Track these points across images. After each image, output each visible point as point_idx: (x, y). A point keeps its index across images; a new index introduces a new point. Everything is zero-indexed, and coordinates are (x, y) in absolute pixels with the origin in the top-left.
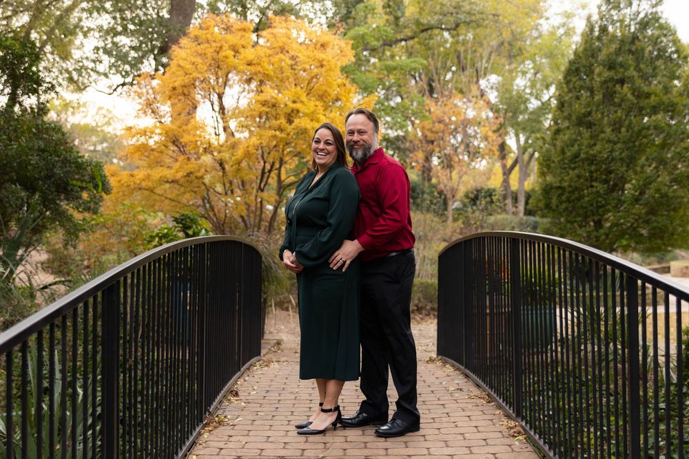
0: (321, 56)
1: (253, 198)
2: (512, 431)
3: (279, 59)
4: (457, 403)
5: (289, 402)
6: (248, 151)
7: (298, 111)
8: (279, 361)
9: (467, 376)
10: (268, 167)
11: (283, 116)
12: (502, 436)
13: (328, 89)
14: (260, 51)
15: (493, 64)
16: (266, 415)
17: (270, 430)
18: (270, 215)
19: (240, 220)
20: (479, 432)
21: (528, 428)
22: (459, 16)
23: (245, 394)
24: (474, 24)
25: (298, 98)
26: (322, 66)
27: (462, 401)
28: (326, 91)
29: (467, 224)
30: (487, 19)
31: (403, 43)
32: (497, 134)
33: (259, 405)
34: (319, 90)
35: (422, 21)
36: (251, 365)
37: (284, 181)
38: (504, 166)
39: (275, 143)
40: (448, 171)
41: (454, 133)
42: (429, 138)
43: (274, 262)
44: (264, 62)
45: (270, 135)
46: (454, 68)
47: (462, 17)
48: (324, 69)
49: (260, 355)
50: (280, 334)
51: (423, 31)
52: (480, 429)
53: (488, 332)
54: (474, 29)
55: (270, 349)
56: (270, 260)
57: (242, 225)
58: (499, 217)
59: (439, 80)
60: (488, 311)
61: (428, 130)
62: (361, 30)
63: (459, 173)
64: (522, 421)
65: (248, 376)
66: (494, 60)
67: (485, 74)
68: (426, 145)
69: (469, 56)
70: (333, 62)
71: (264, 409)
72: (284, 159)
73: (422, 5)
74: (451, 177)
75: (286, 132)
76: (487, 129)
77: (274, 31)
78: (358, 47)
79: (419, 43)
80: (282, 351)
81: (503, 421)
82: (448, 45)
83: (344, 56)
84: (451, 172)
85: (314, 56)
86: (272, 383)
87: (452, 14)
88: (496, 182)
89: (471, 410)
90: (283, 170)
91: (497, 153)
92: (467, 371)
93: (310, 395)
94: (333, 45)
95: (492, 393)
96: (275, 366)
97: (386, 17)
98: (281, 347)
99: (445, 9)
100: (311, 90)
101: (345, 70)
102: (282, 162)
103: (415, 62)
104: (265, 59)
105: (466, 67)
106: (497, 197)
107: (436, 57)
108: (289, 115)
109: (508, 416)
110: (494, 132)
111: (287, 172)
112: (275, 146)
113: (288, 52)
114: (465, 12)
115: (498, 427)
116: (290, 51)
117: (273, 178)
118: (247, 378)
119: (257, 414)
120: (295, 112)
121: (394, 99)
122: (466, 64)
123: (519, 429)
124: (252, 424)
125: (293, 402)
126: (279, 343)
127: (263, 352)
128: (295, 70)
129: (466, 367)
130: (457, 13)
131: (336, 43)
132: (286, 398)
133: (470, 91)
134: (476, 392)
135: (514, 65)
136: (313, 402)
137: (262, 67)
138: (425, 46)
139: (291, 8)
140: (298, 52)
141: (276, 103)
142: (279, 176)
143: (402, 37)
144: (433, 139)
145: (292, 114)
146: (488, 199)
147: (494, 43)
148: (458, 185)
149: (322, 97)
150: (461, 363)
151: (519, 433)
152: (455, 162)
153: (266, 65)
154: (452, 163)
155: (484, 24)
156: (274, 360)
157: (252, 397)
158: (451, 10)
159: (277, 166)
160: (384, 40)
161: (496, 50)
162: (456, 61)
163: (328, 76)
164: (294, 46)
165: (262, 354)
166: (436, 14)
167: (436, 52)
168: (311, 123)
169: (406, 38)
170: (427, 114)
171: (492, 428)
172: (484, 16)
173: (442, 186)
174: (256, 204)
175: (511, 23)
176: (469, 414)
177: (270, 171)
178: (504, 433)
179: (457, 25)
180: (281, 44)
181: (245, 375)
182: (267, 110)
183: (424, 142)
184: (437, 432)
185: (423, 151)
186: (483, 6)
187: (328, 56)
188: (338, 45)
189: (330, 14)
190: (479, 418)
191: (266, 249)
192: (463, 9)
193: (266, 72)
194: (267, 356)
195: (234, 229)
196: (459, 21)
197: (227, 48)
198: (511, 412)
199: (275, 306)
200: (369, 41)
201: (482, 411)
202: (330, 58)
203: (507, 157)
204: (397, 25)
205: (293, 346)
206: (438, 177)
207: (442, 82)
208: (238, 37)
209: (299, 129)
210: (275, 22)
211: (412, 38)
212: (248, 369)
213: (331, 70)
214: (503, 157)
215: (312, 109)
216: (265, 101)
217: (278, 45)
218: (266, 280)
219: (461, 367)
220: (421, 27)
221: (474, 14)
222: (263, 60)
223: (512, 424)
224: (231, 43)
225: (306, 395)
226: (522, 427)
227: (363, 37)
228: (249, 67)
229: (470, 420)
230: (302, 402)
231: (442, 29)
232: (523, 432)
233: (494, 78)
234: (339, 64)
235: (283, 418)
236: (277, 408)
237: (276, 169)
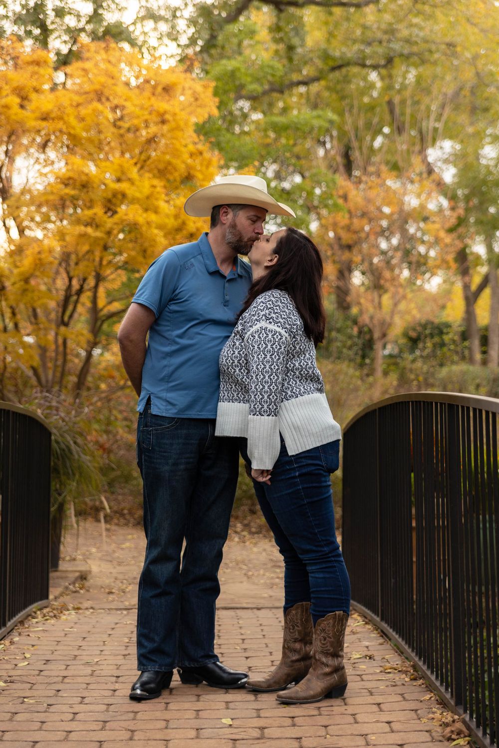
0: (162, 105)
1: (51, 336)
2: (448, 729)
3: (94, 110)
4: (362, 680)
5: (80, 680)
6: (40, 259)
7: (124, 195)
8: (78, 609)
9: (383, 634)
10: (75, 284)
11: (99, 203)
12: (429, 739)
13: (174, 161)
14: (65, 98)
15: (446, 123)
16: (38, 703)
17: (40, 729)
18: (81, 365)
19: (30, 373)
20: (393, 732)
21: (473, 725)
22: (392, 45)
23: (9, 666)
24: (415, 59)
25: (123, 173)
26: (163, 122)
27: (370, 677)
28: (169, 163)
29: (403, 380)
30: (438, 51)
31: (302, 89)
32: (454, 235)
33: (29, 686)
34: (159, 161)
35: (331, 52)
36: (30, 615)
37: (102, 310)
38: (466, 287)
39: (86, 248)
40: (376, 295)
41: (387, 234)
42: (344, 242)
43: (75, 443)
44: (68, 115)
45: (77, 233)
46: (386, 130)
47: (396, 46)
48: (165, 128)
49: (47, 597)
50: (89, 561)
51: (333, 69)
52: (395, 726)
53: (414, 559)
54: (416, 66)
55: (67, 588)
56: (69, 438)
57: (34, 381)
58: (456, 368)
59: (360, 148)
60: (414, 524)
61: (343, 228)
62: (229, 65)
63: (393, 297)
64: (465, 712)
65: (20, 634)
66: (449, 117)
67: (434, 140)
68: (339, 252)
69: (408, 111)
70: (183, 115)
71: (35, 693)
72: (101, 272)
73: (331, 27)
74: (380, 303)
75: (103, 229)
76: (437, 226)
77: (88, 65)
78: (226, 92)
79: (328, 88)
80: (88, 591)
81: (434, 713)
82: (375, 94)
83: (200, 106)
84: (380, 296)
85: (152, 106)
86: (58, 648)
87: (380, 42)
88: (454, 312)
89: (382, 694)
90: (101, 292)
91: (454, 265)
92: (384, 625)
93: (118, 667)
94: (184, 89)
95: (421, 663)
96: (69, 616)
97: (274, 47)
98: (87, 584)
99: (369, 34)
100: (145, 161)
101: (203, 130)
102: (99, 278)
103: (319, 117)
104: (70, 110)
105: (404, 127)
106: (450, 336)
107: (355, 111)
108: (109, 201)
109: (443, 704)
110: (451, 230)
111: (108, 293)
112: (88, 252)
113: (108, 99)
114: (401, 40)
115: (425, 724)
116: (111, 98)
117: (83, 304)
118: (16, 639)
119: (23, 702)
120: (120, 196)
121: (289, 178)
122: (404, 123)
123: (459, 725)
124: (11, 720)
125: (88, 680)
126: (83, 577)
127: (53, 593)
128: (120, 128)
129: (382, 619)
130: (389, 41)
131: (187, 85)
132: (76, 673)
133: (410, 165)
134: (395, 660)
135: (481, 125)
136: (121, 679)
137: (65, 123)
138: (337, 92)
139: (118, 30)
140: (126, 100)
141: (88, 182)
142: (94, 300)
143: (300, 78)
144: (350, 242)
145: (114, 200)
146: (436, 339)
147: (450, 90)
148: (392, 317)
149: (162, 172)
150: (375, 612)
151: (459, 733)
152: (386, 280)
153: (73, 121)
154: (382, 282)
155: (432, 60)
156: (71, 606)
157: (19, 672)
158: (379, 35)
159: (91, 282)
160: (270, 83)
161: (452, 101)
162: (387, 117)
163: (173, 138)
164: (120, 89)
165: (51, 597)
166: (355, 41)
167: (356, 103)
168: (145, 215)
169: (305, 80)
170: (340, 201)
171: (415, 725)
172: (433, 47)
173: (365, 319)
174: (57, 347)
175: (476, 57)
176: (379, 699)
177: (80, 292)
178: (434, 734)
179: (390, 61)
180: (97, 87)
181: (15, 633)
182: (73, 192)
183: (336, 247)
184: (322, 732)
185: (334, 262)
186: (431, 31)
187: (173, 106)
188: (190, 88)
189: (184, 40)
190: (396, 706)
191: (63, 420)
192: (399, 35)
193: (72, 132)
194: (61, 599)
195: (21, 387)
196: (392, 54)
197: (9, 92)
198: (448, 696)
199: (76, 516)
200: (243, 82)
201: (402, 695)
202: (177, 110)
203: (471, 271)
204: (290, 59)
205: (107, 581)
206: (359, 303)
207: (365, 150)
208: (27, 75)
209: (125, 223)
210: (88, 51)
211: (317, 79)
212: (22, 622)
213: (178, 128)
214: (465, 271)
215: (146, 190)
216: (70, 178)
217: (92, 87)
218: (62, 472)
219: (375, 617)
220: (331, 63)
221: (416, 43)
222: (67, 111)
223: (448, 717)
224: (15, 84)
225: (111, 667)
226: (464, 722)
227: (233, 74)
228: (44, 124)
229: (381, 710)
230: (102, 680)
231: (364, 66)
232: (466, 732)
233: (448, 146)
234: (194, 120)
235: (65, 708)
236: (59, 691)
237: (89, 290)
